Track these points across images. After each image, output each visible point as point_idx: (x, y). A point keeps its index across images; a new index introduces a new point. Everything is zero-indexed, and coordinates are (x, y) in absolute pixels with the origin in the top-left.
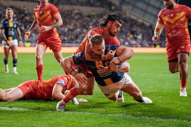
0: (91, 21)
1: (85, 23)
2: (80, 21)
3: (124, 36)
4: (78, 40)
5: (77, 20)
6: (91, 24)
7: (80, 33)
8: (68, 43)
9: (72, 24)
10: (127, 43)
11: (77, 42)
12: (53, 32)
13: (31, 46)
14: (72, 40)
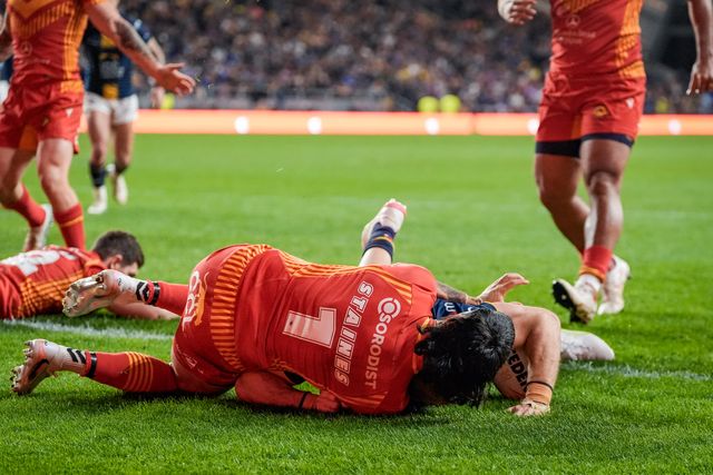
0: (389, 20)
1: (366, 28)
2: (351, 19)
3: (507, 75)
4: (341, 85)
5: (339, 15)
6: (389, 28)
7: (350, 63)
8: (309, 95)
9: (322, 28)
10: (517, 100)
11: (337, 96)
12: (63, 72)
13: (175, 108)
14: (320, 86)
